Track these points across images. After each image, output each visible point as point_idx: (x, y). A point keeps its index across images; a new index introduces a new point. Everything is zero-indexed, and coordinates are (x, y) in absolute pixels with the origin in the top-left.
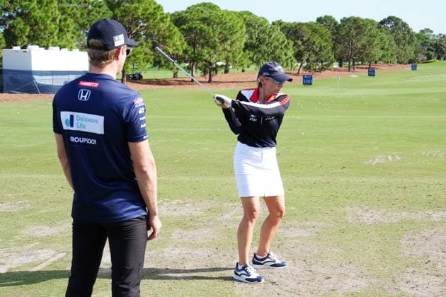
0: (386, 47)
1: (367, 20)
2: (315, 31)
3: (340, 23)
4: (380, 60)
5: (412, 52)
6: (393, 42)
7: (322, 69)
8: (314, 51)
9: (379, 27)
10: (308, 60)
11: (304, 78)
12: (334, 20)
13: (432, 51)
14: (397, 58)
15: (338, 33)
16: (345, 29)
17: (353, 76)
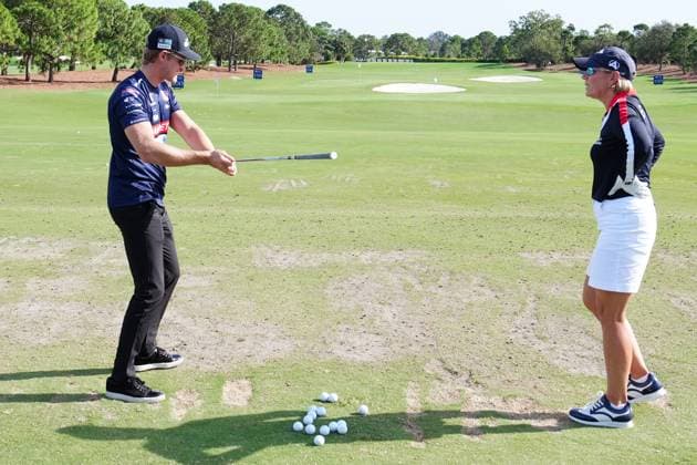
0: (275, 43)
1: (252, 8)
2: (187, 20)
3: (218, 10)
4: (268, 58)
5: (307, 51)
6: (284, 37)
9: (266, 18)
12: (211, 6)
13: (331, 50)
14: (289, 56)
15: (215, 23)
16: (225, 18)
17: (235, 78)
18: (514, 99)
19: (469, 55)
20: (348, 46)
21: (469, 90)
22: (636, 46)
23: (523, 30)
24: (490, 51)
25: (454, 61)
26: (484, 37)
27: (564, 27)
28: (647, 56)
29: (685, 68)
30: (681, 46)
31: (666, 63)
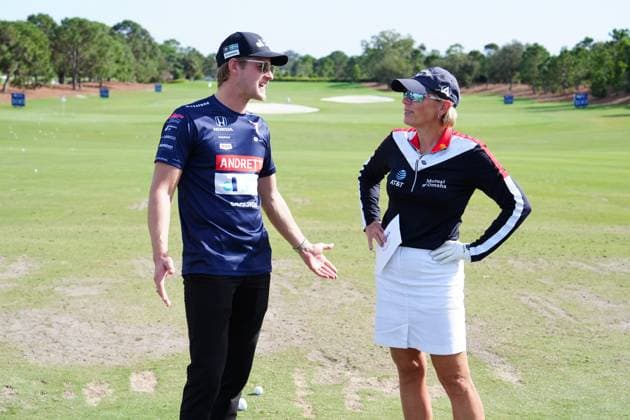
0: (122, 60)
1: (95, 23)
2: (26, 33)
3: (59, 24)
4: (115, 76)
5: (155, 69)
6: (131, 55)
7: (36, 85)
8: (25, 62)
9: (112, 34)
10: (16, 73)
11: (13, 97)
12: (52, 20)
13: (180, 68)
14: (136, 75)
15: (57, 38)
16: (67, 33)
17: (80, 96)
18: (368, 119)
19: (321, 75)
20: (197, 65)
21: (322, 111)
22: (487, 66)
23: (374, 50)
24: (341, 71)
25: (306, 81)
26: (336, 56)
27: (416, 46)
28: (497, 76)
29: (535, 88)
30: (530, 66)
31: (516, 83)
